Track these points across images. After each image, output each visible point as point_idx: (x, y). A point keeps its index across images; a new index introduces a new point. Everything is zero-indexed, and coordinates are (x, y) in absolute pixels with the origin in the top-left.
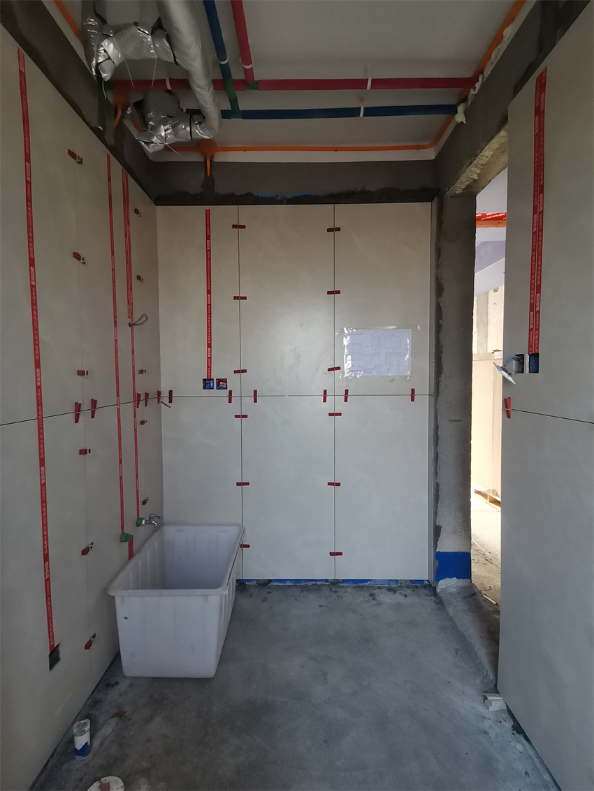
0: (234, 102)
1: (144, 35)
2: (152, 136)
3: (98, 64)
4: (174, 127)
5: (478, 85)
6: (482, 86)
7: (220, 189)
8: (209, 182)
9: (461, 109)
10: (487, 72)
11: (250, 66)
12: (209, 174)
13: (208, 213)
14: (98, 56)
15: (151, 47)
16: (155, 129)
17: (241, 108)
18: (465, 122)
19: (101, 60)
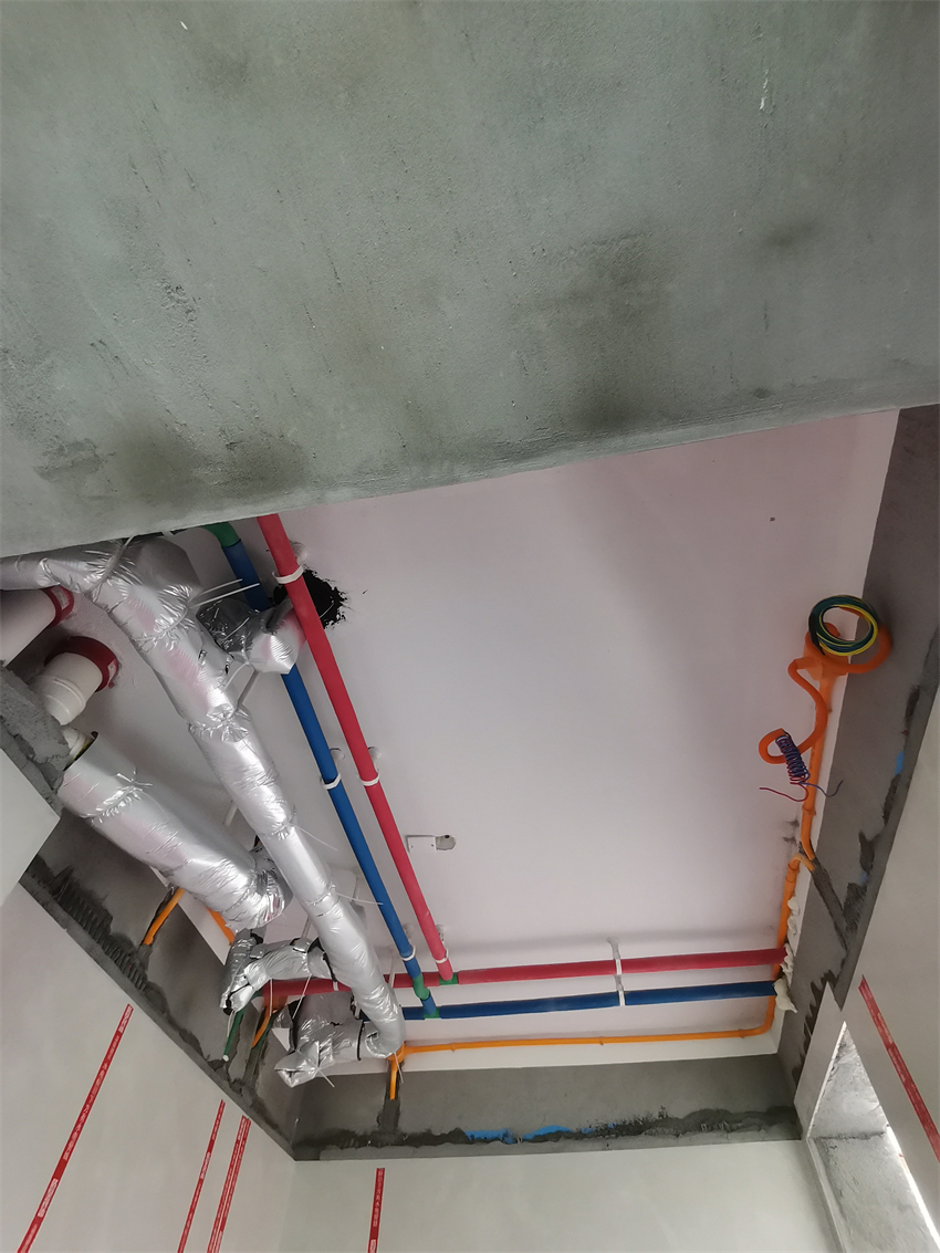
0: (427, 1000)
1: (300, 954)
2: (299, 1061)
3: (231, 994)
4: (335, 1043)
5: (788, 959)
6: (795, 960)
7: (408, 1124)
8: (391, 1111)
9: (779, 987)
10: (794, 942)
11: (444, 960)
12: (393, 1097)
13: (380, 1174)
14: (235, 984)
15: (303, 966)
16: (306, 1047)
17: (439, 1003)
18: (796, 1011)
19: (237, 987)
